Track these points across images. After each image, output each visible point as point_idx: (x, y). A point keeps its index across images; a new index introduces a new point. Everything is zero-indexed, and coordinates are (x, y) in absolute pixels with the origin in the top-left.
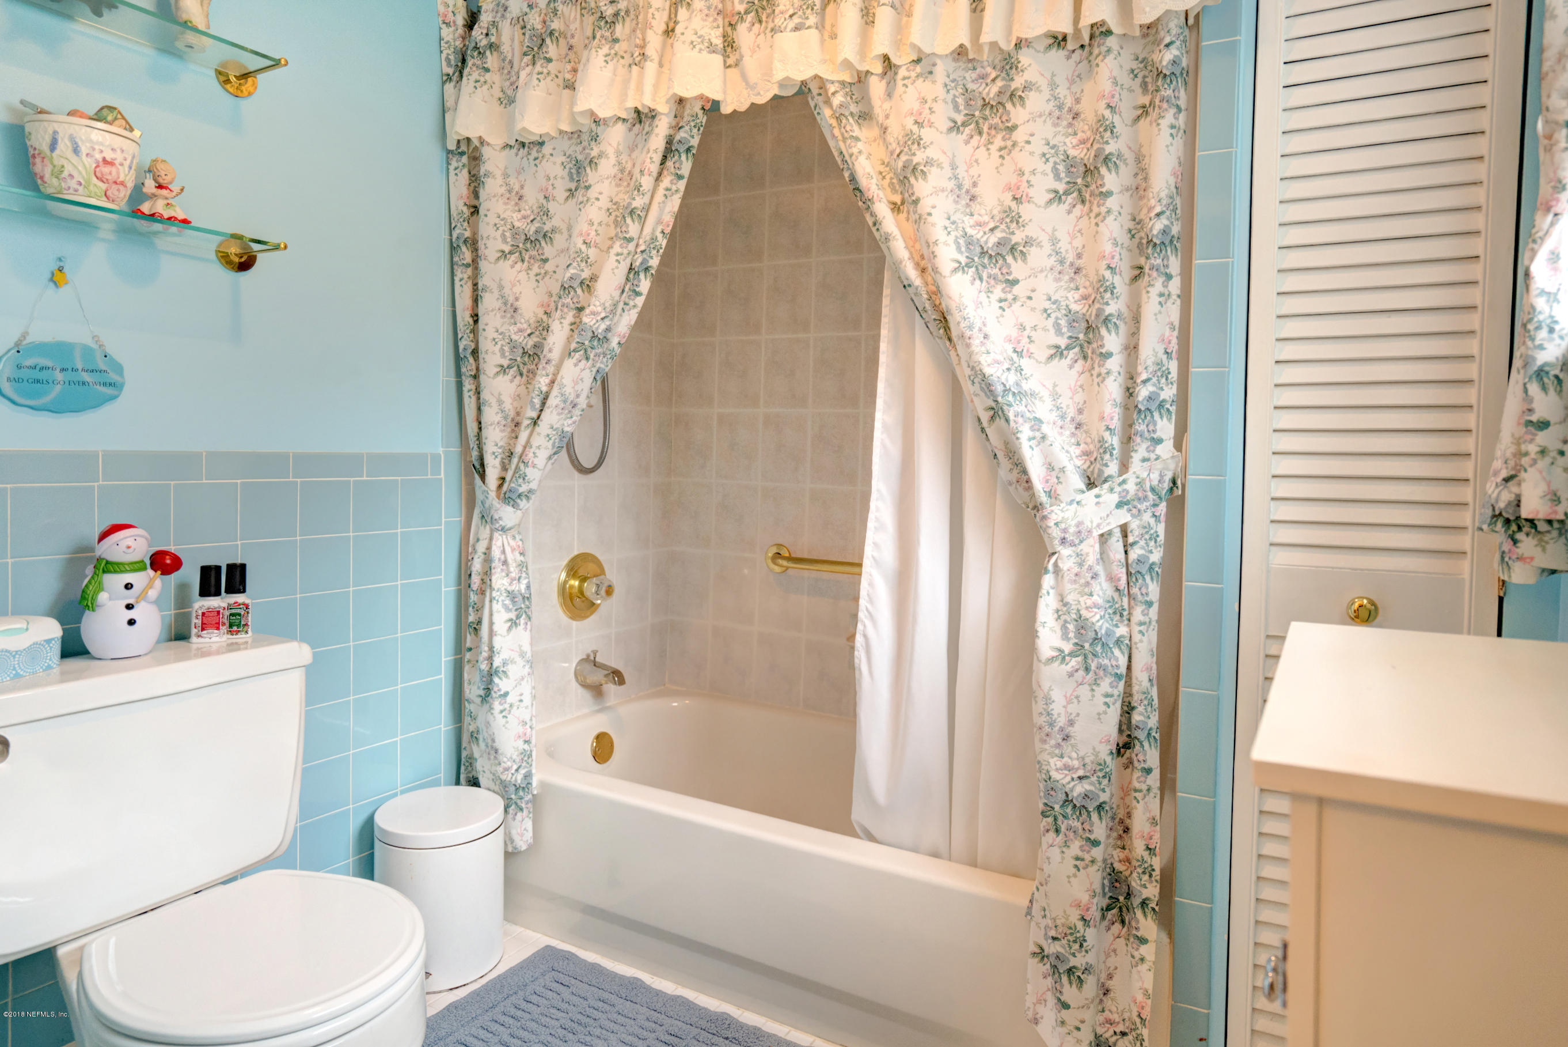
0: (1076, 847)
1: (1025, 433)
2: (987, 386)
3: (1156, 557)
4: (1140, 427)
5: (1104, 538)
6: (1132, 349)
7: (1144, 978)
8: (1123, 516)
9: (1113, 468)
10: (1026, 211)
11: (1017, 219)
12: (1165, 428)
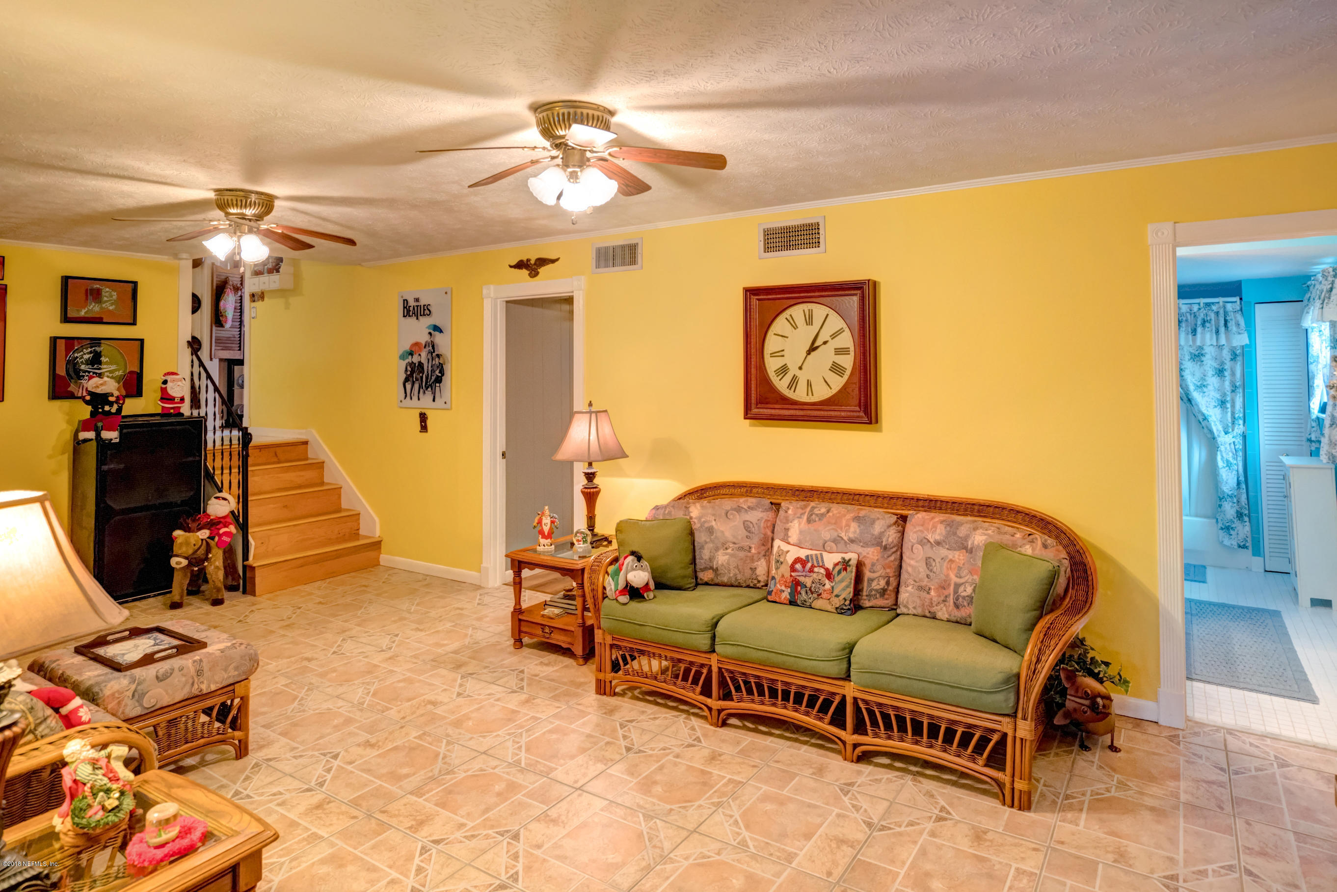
0: (1231, 504)
1: (1213, 424)
2: (1203, 414)
3: (1241, 447)
4: (1236, 422)
5: (1230, 444)
6: (1233, 406)
7: (1247, 528)
8: (1234, 440)
9: (1230, 430)
10: (1207, 378)
11: (1205, 380)
12: (1241, 422)
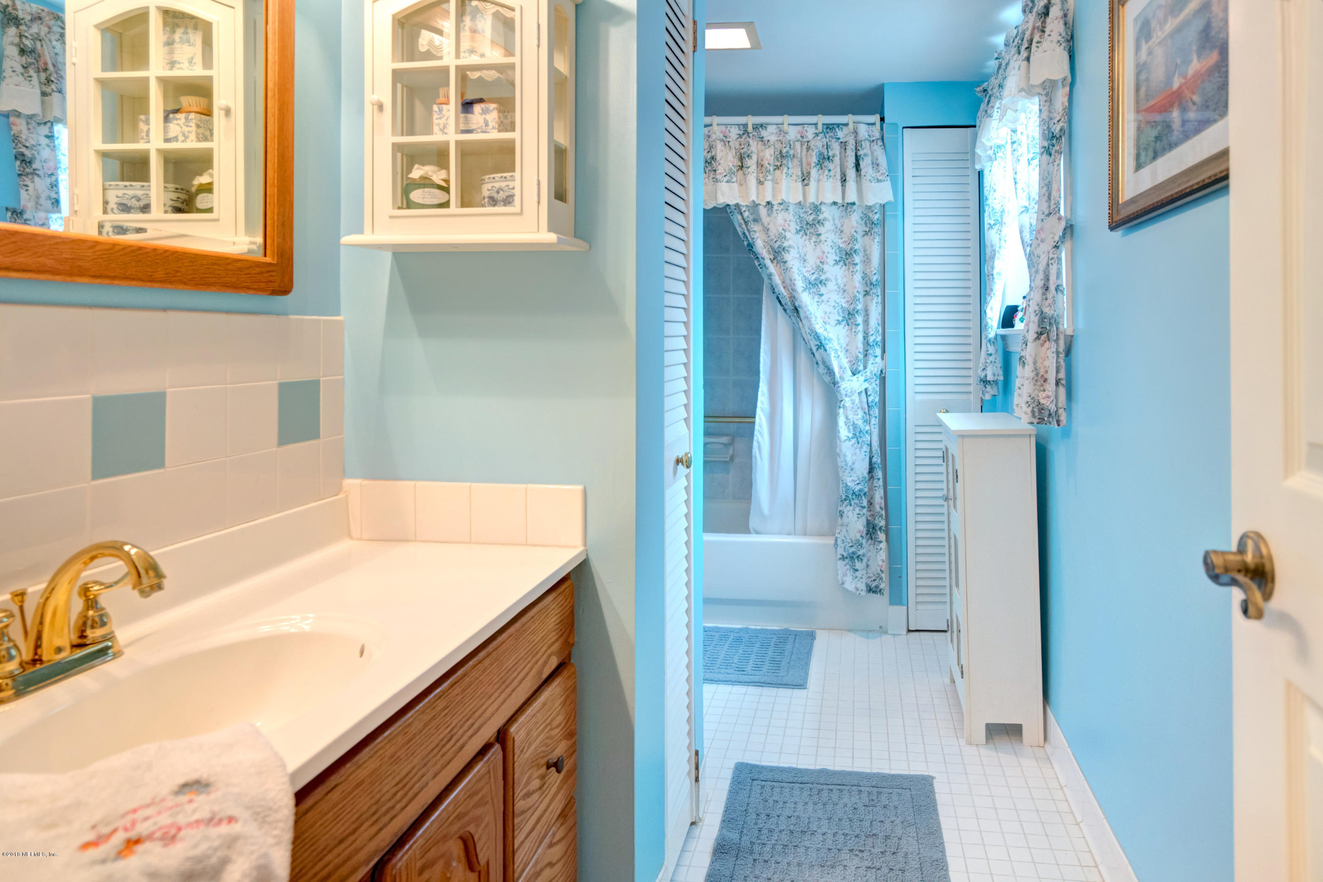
0: (857, 510)
1: (833, 355)
2: (817, 337)
3: (877, 400)
4: (871, 351)
5: (860, 393)
6: (866, 322)
7: (883, 555)
8: (866, 385)
9: (861, 368)
10: (826, 267)
11: (822, 270)
12: (878, 351)
